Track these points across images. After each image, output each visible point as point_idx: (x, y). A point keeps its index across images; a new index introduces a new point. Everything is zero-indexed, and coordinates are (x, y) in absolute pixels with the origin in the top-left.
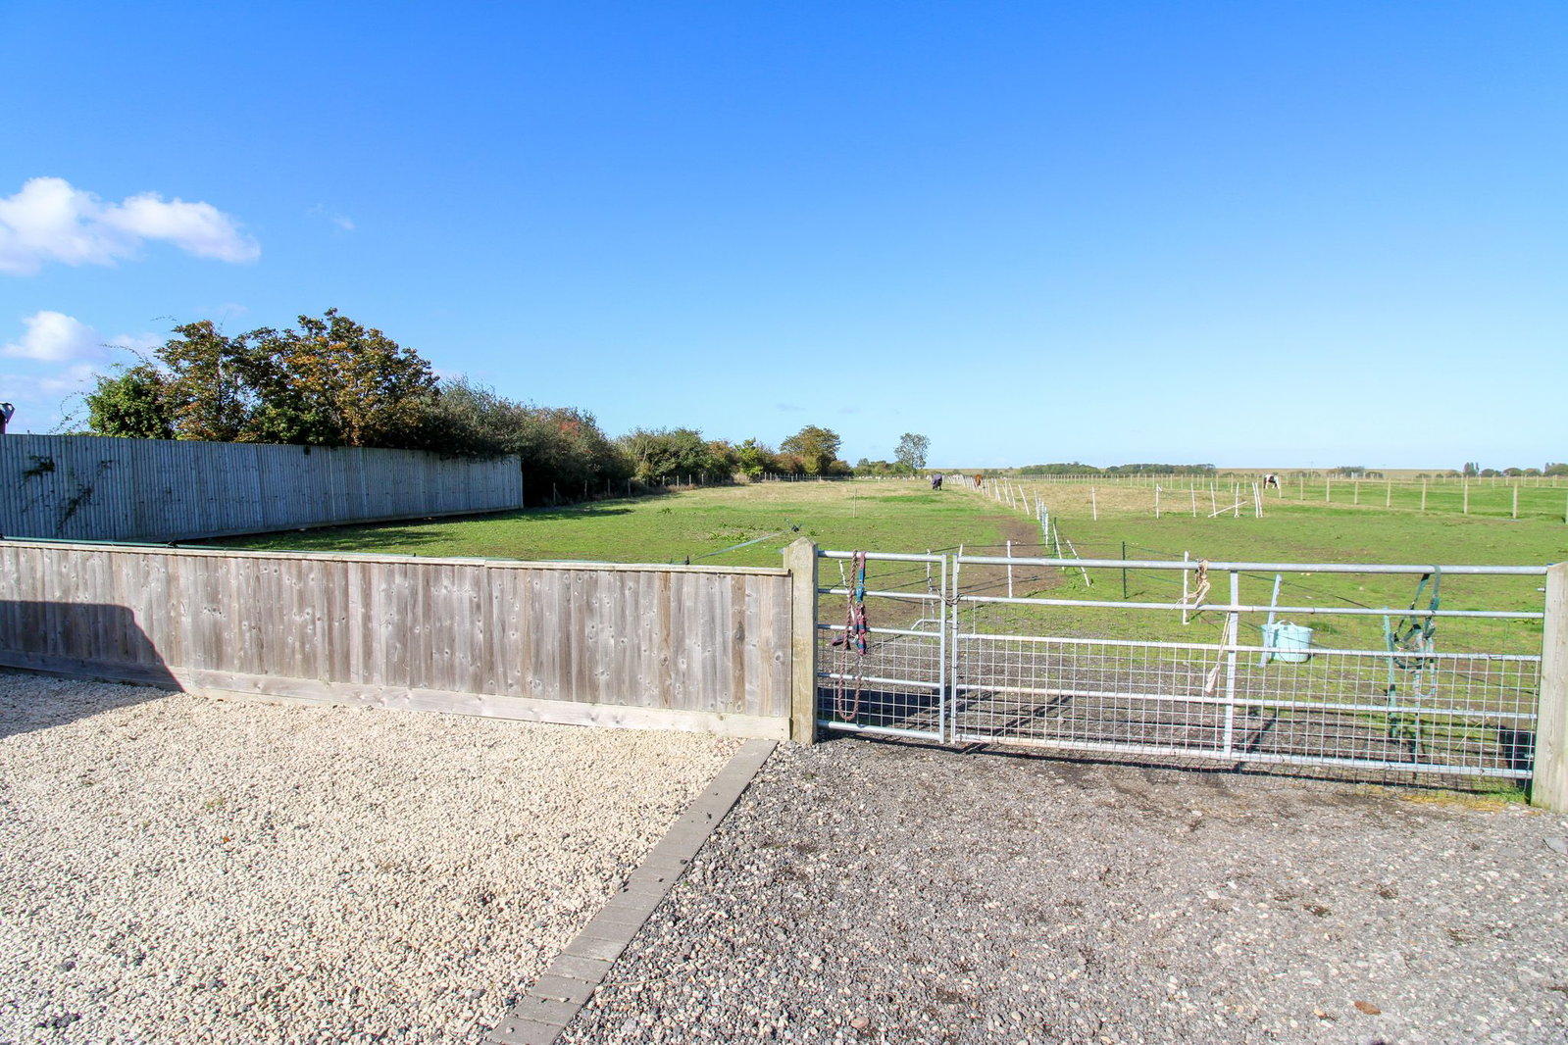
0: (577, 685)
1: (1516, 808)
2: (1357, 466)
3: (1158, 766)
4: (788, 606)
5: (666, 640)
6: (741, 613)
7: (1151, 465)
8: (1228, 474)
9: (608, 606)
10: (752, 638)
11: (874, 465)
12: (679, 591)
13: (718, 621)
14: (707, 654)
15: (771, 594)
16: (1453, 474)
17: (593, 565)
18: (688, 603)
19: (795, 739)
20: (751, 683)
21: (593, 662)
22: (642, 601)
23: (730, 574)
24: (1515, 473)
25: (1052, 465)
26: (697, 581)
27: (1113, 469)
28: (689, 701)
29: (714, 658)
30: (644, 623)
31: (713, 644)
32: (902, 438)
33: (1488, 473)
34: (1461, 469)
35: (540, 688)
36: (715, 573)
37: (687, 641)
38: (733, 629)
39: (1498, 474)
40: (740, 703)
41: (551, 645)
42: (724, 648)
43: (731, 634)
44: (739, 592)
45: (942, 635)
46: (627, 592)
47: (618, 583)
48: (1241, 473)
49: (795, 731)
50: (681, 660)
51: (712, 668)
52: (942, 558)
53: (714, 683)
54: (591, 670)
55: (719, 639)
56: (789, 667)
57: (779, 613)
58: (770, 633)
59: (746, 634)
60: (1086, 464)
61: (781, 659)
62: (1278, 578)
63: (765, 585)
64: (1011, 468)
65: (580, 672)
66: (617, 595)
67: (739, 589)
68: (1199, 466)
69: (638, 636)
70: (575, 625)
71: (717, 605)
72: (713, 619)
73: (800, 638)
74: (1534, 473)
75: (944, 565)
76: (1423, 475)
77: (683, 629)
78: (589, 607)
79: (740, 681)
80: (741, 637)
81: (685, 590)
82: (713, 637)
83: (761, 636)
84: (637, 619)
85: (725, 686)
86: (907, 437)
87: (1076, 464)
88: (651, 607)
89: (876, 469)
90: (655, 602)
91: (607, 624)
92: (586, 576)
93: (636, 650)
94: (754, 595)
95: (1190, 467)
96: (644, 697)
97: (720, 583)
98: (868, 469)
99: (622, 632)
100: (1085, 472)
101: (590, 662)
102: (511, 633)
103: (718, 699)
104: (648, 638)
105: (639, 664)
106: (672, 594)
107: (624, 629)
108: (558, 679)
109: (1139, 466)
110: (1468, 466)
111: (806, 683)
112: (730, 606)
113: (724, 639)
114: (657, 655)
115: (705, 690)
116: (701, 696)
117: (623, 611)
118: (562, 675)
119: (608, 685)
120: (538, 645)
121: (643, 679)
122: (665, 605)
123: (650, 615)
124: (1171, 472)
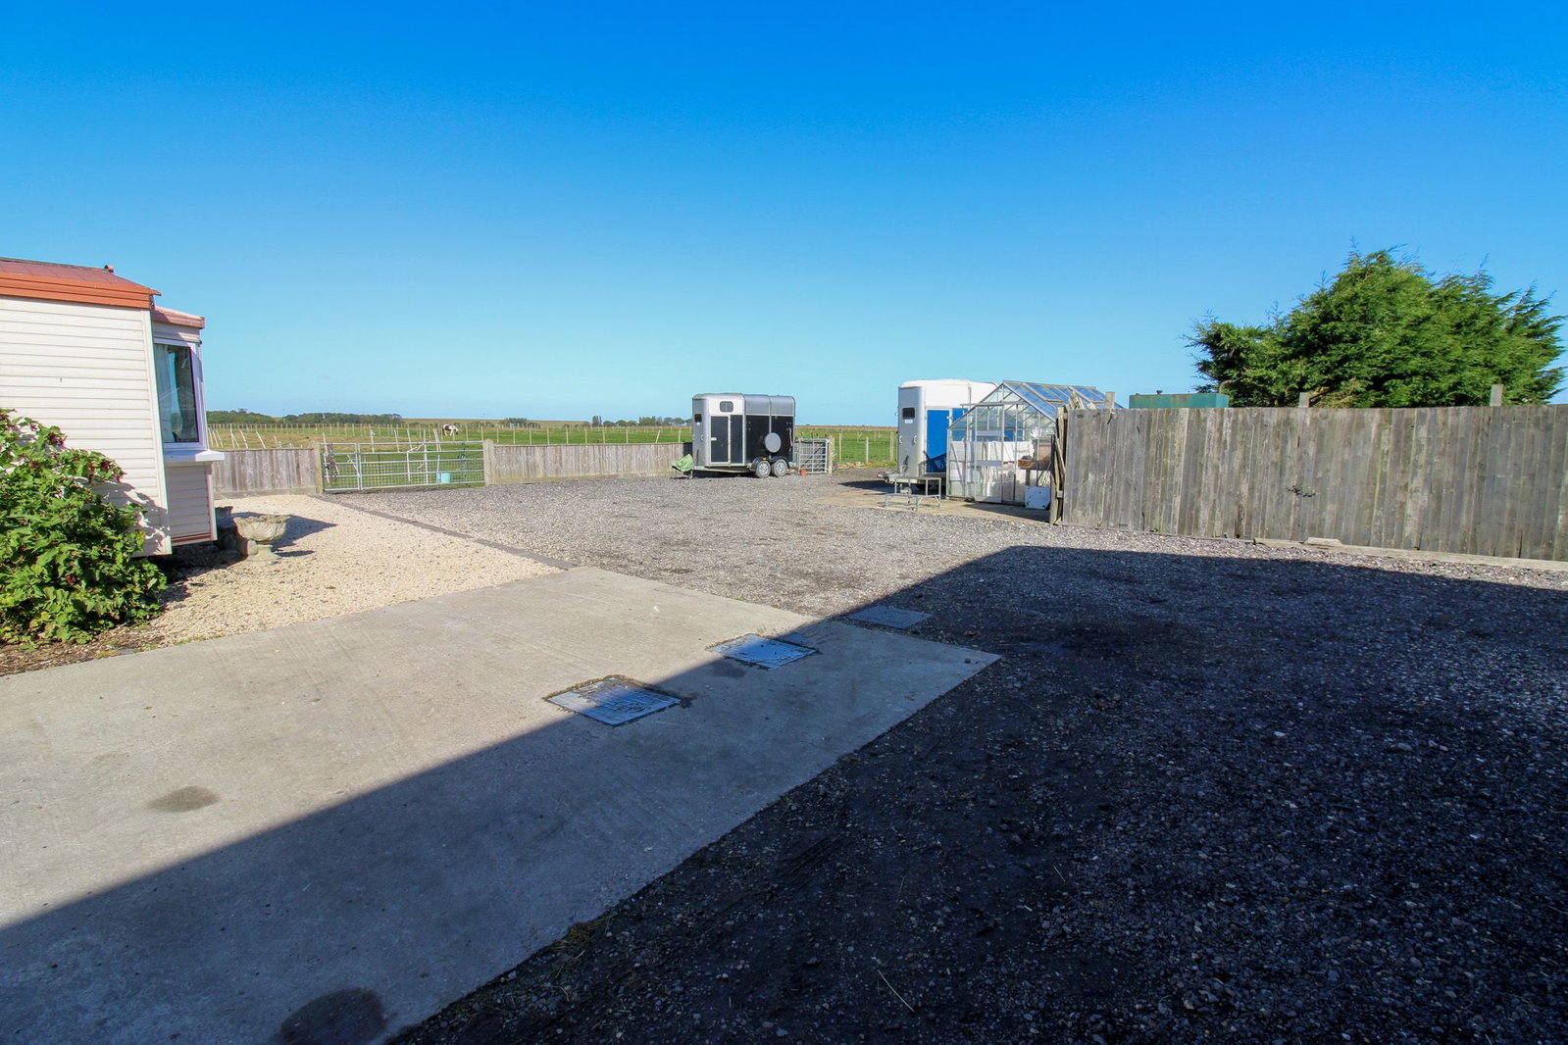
0: (239, 487)
2: (520, 417)
4: (312, 457)
5: (273, 469)
6: (299, 460)
7: (334, 414)
8: (414, 424)
10: (302, 468)
12: (277, 455)
13: (291, 464)
14: (287, 472)
15: (308, 455)
16: (586, 424)
18: (280, 459)
20: (303, 479)
21: (245, 479)
22: (263, 459)
23: (294, 450)
24: (622, 423)
26: (283, 451)
27: (291, 418)
28: (283, 486)
29: (290, 473)
30: (264, 465)
31: (289, 469)
33: (608, 424)
34: (591, 421)
36: (289, 450)
37: (280, 469)
39: (613, 424)
40: (300, 485)
41: (227, 474)
42: (294, 470)
43: (295, 466)
45: (356, 463)
46: (257, 456)
47: (254, 454)
48: (426, 423)
49: (317, 491)
50: (278, 475)
51: (290, 477)
53: (290, 480)
54: (244, 481)
55: (291, 468)
56: (314, 476)
57: (310, 460)
58: (308, 466)
59: (301, 466)
61: (312, 474)
63: (306, 453)
65: (240, 482)
66: (254, 457)
67: (297, 454)
68: (386, 416)
69: (262, 470)
70: (238, 467)
71: (290, 458)
72: (289, 463)
73: (317, 467)
74: (632, 424)
76: (567, 425)
77: (279, 467)
78: (243, 462)
79: (299, 478)
80: (298, 467)
81: (279, 454)
82: (288, 467)
83: (305, 467)
84: (261, 464)
85: (294, 480)
87: (243, 412)
88: (266, 461)
90: (268, 459)
91: (250, 466)
92: (241, 453)
93: (261, 473)
94: (302, 455)
95: (377, 417)
96: (266, 487)
97: (291, 452)
100: (255, 421)
103: (292, 485)
104: (266, 470)
105: (263, 478)
106: (274, 457)
107: (256, 470)
109: (321, 415)
110: (595, 418)
111: (320, 478)
112: (294, 458)
113: (293, 468)
114: (269, 475)
115: (288, 482)
116: (286, 483)
117: (256, 462)
119: (252, 485)
120: (222, 476)
121: (264, 482)
122: (271, 459)
123: (266, 463)
124: (358, 422)
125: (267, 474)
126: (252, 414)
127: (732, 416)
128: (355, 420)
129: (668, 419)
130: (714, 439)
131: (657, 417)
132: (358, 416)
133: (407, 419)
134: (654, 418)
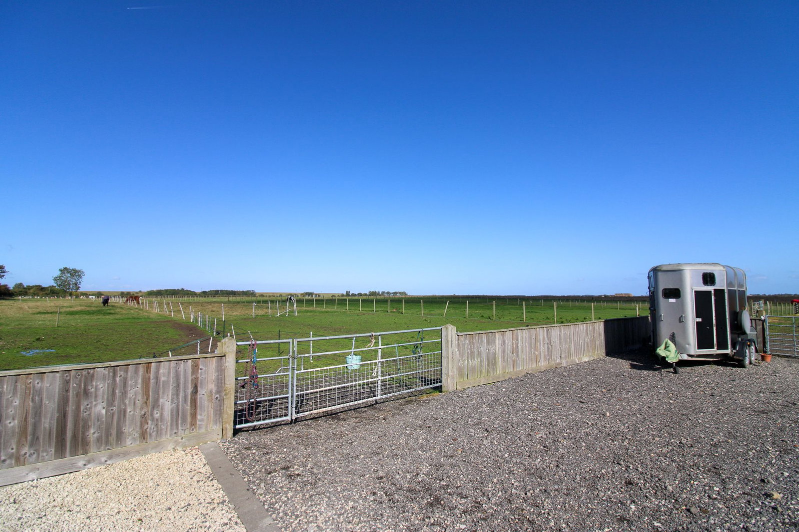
0: (71, 447)
1: (438, 395)
3: (359, 408)
4: (221, 370)
5: (146, 403)
6: (197, 379)
9: (102, 389)
10: (201, 391)
11: (29, 288)
12: (157, 372)
13: (181, 386)
14: (174, 405)
15: (214, 366)
16: (343, 295)
17: (93, 365)
18: (163, 379)
19: (224, 438)
20: (201, 415)
21: (86, 427)
22: (130, 382)
23: (190, 359)
24: (360, 295)
25: (167, 290)
26: (170, 365)
27: (204, 292)
28: (161, 434)
29: (178, 406)
30: (131, 393)
31: (178, 398)
32: (61, 270)
33: (353, 295)
34: (345, 294)
35: (34, 456)
36: (182, 360)
37: (161, 400)
38: (191, 388)
40: (193, 427)
41: (48, 422)
42: (185, 399)
43: (190, 390)
44: (195, 368)
45: (290, 373)
46: (118, 379)
47: (111, 374)
49: (224, 433)
50: (155, 412)
51: (176, 414)
52: (290, 340)
53: (177, 421)
54: (83, 433)
55: (181, 395)
56: (221, 402)
57: (218, 376)
58: (213, 386)
59: (199, 389)
60: (189, 290)
61: (219, 398)
62: (354, 338)
63: (211, 362)
64: (140, 291)
65: (75, 437)
66: (110, 381)
67: (195, 366)
69: (125, 404)
70: (73, 406)
71: (182, 377)
72: (178, 386)
73: (228, 386)
74: (366, 295)
75: (291, 344)
77: (158, 394)
78: (86, 393)
79: (194, 416)
80: (195, 391)
81: (161, 371)
82: (178, 395)
83: (208, 388)
84: (124, 393)
85: (184, 420)
86: (64, 270)
87: (183, 290)
88: (136, 386)
89: (32, 291)
90: (140, 381)
91: (100, 401)
92: (84, 373)
93: (123, 413)
94: (204, 368)
96: (127, 440)
97: (184, 365)
98: (23, 291)
99: (112, 404)
100: (188, 294)
101: (84, 427)
102: (9, 421)
103: (180, 428)
104: (133, 403)
105: (124, 421)
106: (152, 375)
107: (114, 401)
108: (53, 444)
109: (218, 291)
111: (230, 408)
112: (190, 375)
113: (185, 395)
114: (138, 413)
115: (171, 425)
116: (169, 428)
117: (114, 391)
118: (57, 443)
119: (99, 440)
120: (35, 426)
121: (126, 429)
122: (146, 382)
123: (135, 390)
124: (235, 294)
125: (133, 412)
126: (187, 290)
127: (715, 290)
128: (233, 293)
129: (383, 292)
130: (699, 320)
131: (377, 291)
132: (235, 292)
133: (259, 293)
134: (376, 292)
